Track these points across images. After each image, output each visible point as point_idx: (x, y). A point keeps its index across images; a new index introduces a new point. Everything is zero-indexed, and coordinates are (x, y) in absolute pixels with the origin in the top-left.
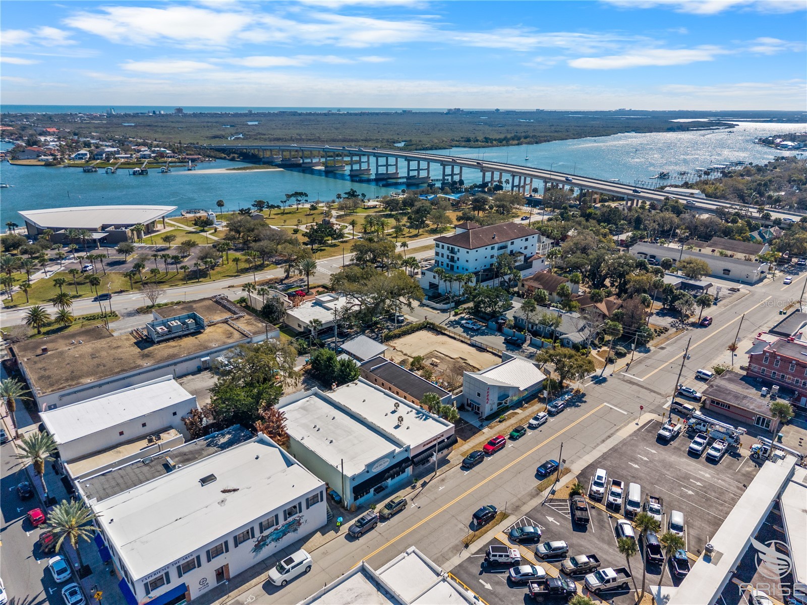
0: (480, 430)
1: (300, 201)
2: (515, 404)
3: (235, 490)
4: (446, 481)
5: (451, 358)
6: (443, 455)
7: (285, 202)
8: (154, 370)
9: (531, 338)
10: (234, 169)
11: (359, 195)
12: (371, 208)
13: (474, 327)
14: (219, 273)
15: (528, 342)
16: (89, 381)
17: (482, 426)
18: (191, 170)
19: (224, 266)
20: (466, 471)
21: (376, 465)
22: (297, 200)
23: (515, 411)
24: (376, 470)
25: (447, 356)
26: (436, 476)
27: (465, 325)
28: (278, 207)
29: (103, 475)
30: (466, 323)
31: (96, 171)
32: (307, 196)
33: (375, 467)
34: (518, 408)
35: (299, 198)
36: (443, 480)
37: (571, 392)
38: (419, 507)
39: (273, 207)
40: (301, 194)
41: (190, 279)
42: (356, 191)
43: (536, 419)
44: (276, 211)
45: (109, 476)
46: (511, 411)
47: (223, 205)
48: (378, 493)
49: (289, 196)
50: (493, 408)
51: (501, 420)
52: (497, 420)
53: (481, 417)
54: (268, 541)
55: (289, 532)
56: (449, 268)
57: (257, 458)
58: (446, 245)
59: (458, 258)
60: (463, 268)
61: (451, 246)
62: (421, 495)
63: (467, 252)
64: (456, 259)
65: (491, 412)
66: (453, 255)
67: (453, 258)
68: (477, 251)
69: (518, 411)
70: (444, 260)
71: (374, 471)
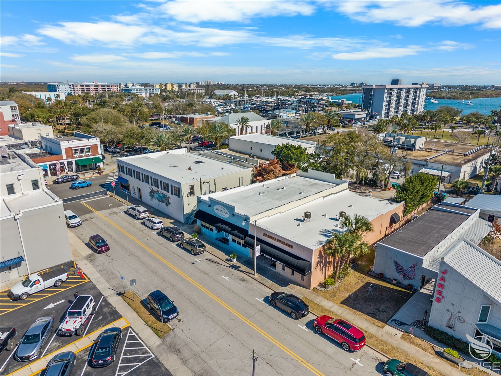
0: (386, 322)
3: (191, 170)
4: (241, 282)
29: (218, 154)
33: (216, 207)
38: (193, 263)
50: (457, 328)
51: (446, 355)
52: (439, 349)
53: (427, 322)
54: (155, 196)
55: (164, 202)
57: (221, 169)
62: (214, 265)
65: (449, 331)
71: (216, 211)
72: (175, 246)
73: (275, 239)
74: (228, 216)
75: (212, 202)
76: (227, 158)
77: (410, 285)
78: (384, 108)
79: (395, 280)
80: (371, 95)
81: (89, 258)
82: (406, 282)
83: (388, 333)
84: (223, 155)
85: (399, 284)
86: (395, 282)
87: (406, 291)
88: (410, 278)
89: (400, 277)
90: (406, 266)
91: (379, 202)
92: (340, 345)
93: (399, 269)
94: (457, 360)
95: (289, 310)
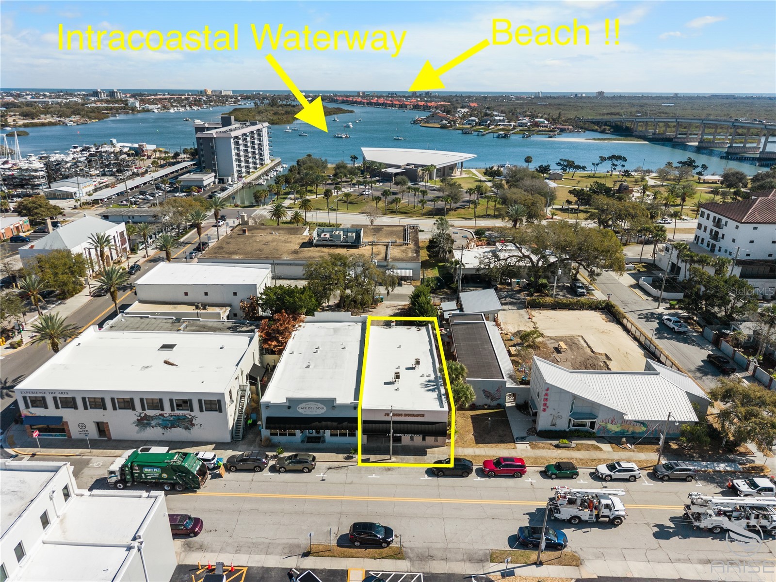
0: (514, 442)
1: (616, 165)
2: (610, 437)
3: (172, 364)
4: (390, 472)
5: (593, 352)
6: (424, 443)
7: (597, 165)
8: (291, 265)
9: (756, 368)
10: (594, 139)
11: (698, 166)
12: (708, 183)
13: (676, 328)
14: (459, 214)
15: (750, 373)
16: (237, 258)
17: (523, 439)
18: (551, 137)
19: (470, 209)
20: (428, 476)
21: (303, 405)
22: (613, 165)
23: (600, 445)
24: (303, 411)
25: (589, 347)
26: (389, 461)
27: (665, 321)
28: (584, 168)
29: (141, 317)
30: (668, 319)
31: (471, 133)
32: (625, 160)
33: (301, 406)
34: (610, 443)
35: (616, 163)
36: (389, 469)
37: (740, 464)
38: (323, 480)
39: (578, 167)
40: (619, 158)
41: (429, 215)
42: (694, 161)
43: (611, 467)
44: (580, 172)
45: (142, 320)
46: (594, 442)
47: (530, 162)
48: (308, 442)
49: (603, 159)
50: (558, 424)
51: (561, 445)
52: (555, 442)
53: (535, 429)
54: (153, 423)
55: (178, 426)
56: (709, 249)
57: (221, 348)
58: (712, 215)
59: (723, 235)
60: (726, 251)
61: (718, 216)
62: (343, 471)
63: (737, 227)
64: (720, 235)
65: (553, 428)
66: (718, 230)
67: (717, 233)
68: (755, 228)
69: (606, 447)
70: (707, 236)
71: (300, 411)
72: (270, 474)
73: (401, 415)
74: (323, 411)
75: (293, 402)
76: (165, 321)
77: (498, 404)
78: (235, 163)
79: (486, 405)
80: (212, 147)
81: (189, 547)
82: (495, 403)
83: (522, 450)
84: (150, 316)
85: (490, 407)
86: (486, 407)
87: (496, 410)
88: (498, 399)
89: (489, 401)
90: (493, 391)
91: (408, 330)
92: (513, 476)
93: (487, 394)
94: (568, 445)
95: (460, 472)
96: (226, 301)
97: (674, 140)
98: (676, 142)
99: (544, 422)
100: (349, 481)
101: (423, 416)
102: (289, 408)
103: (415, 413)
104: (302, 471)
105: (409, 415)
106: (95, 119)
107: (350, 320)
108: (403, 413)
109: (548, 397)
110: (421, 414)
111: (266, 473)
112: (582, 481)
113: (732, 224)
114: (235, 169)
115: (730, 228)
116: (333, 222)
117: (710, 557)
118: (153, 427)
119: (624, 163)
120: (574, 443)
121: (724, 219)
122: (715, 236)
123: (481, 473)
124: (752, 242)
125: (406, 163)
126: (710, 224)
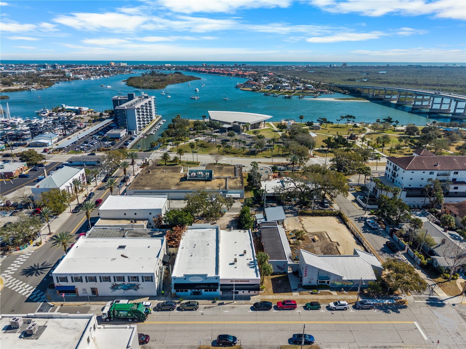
0: (292, 292)
1: (350, 121)
2: (337, 288)
3: (126, 257)
4: (234, 309)
5: (331, 241)
6: (249, 294)
7: (339, 120)
8: (176, 192)
9: (408, 249)
10: (339, 99)
11: (394, 121)
12: (399, 131)
13: (372, 226)
14: (263, 154)
15: (405, 251)
16: (147, 189)
17: (295, 290)
18: (315, 98)
19: (269, 151)
20: (252, 310)
21: (192, 278)
22: (348, 120)
23: (331, 292)
24: (192, 281)
25: (329, 238)
26: (233, 303)
27: (368, 222)
28: (332, 123)
30: (369, 222)
31: (270, 95)
32: (354, 118)
33: (190, 278)
34: (336, 291)
36: (233, 308)
37: (395, 300)
38: (202, 314)
39: (329, 122)
40: (351, 117)
41: (247, 155)
42: (391, 119)
43: (336, 304)
44: (330, 125)
45: (105, 230)
46: (329, 291)
48: (194, 295)
49: (343, 118)
50: (312, 282)
51: (313, 293)
52: (311, 291)
53: (302, 285)
54: (119, 287)
55: (132, 289)
56: (392, 181)
57: (148, 247)
58: (393, 163)
59: (398, 175)
60: (399, 183)
61: (395, 165)
62: (212, 309)
63: (404, 172)
64: (396, 175)
65: (310, 284)
66: (395, 172)
67: (395, 173)
68: (413, 172)
69: (334, 293)
70: (390, 174)
71: (190, 280)
72: (177, 311)
73: (238, 281)
74: (201, 280)
75: (187, 276)
76: (116, 230)
77: (284, 272)
79: (278, 272)
80: (125, 114)
82: (283, 271)
83: (295, 296)
85: (280, 274)
86: (278, 273)
87: (283, 275)
88: (284, 269)
89: (280, 271)
90: (281, 265)
92: (291, 309)
93: (279, 267)
94: (317, 293)
95: (266, 308)
96: (146, 217)
97: (384, 100)
98: (385, 101)
99: (305, 281)
100: (215, 314)
101: (249, 281)
102: (185, 279)
103: (245, 280)
104: (192, 310)
105: (242, 281)
106: (47, 85)
107: (210, 227)
108: (239, 280)
109: (307, 270)
110: (248, 281)
111: (175, 311)
112: (322, 311)
113: (401, 170)
114: (138, 126)
115: (400, 172)
116: (195, 161)
117: (376, 345)
118: (119, 289)
119: (354, 120)
120: (319, 292)
121: (398, 167)
122: (394, 175)
123: (276, 308)
124: (411, 179)
125: (234, 121)
126: (391, 168)
